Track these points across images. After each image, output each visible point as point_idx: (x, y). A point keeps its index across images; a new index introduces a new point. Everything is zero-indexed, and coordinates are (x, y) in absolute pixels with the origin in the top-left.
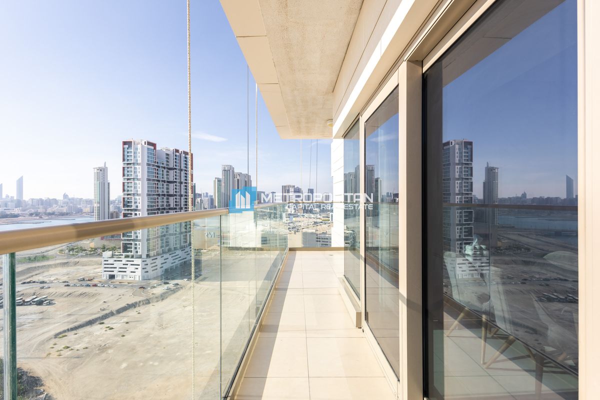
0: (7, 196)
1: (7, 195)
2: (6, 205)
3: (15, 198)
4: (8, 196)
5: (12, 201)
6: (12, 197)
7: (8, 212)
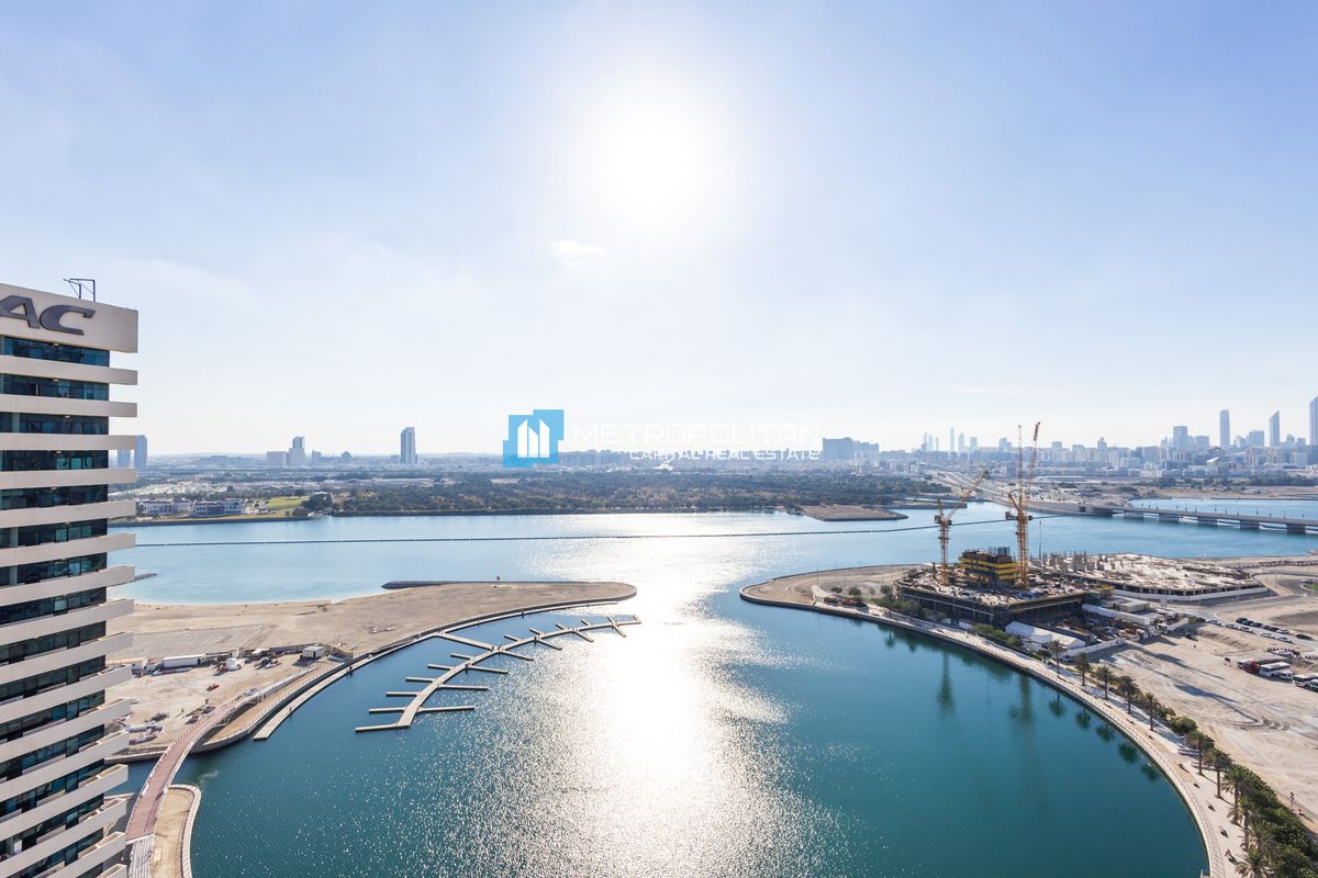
0: (1291, 439)
1: (1290, 435)
2: (1288, 458)
3: (1308, 443)
4: (1293, 439)
5: (1300, 450)
6: (1301, 441)
7: (1292, 474)
